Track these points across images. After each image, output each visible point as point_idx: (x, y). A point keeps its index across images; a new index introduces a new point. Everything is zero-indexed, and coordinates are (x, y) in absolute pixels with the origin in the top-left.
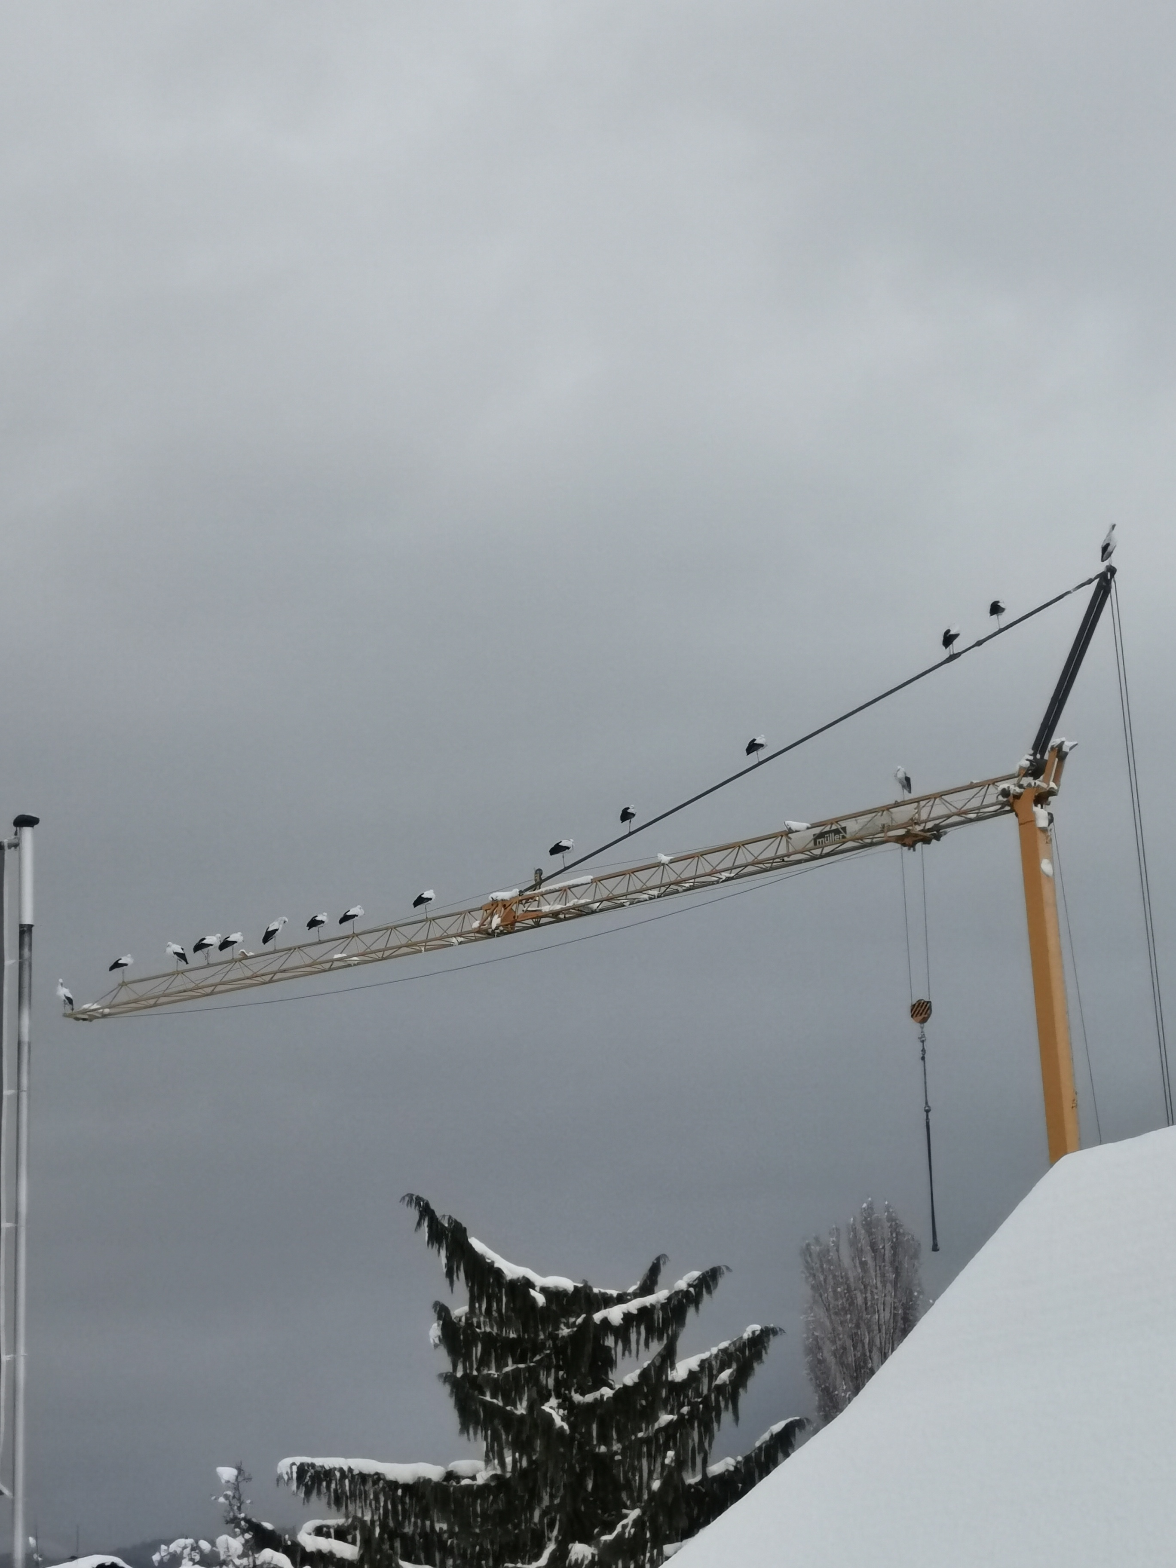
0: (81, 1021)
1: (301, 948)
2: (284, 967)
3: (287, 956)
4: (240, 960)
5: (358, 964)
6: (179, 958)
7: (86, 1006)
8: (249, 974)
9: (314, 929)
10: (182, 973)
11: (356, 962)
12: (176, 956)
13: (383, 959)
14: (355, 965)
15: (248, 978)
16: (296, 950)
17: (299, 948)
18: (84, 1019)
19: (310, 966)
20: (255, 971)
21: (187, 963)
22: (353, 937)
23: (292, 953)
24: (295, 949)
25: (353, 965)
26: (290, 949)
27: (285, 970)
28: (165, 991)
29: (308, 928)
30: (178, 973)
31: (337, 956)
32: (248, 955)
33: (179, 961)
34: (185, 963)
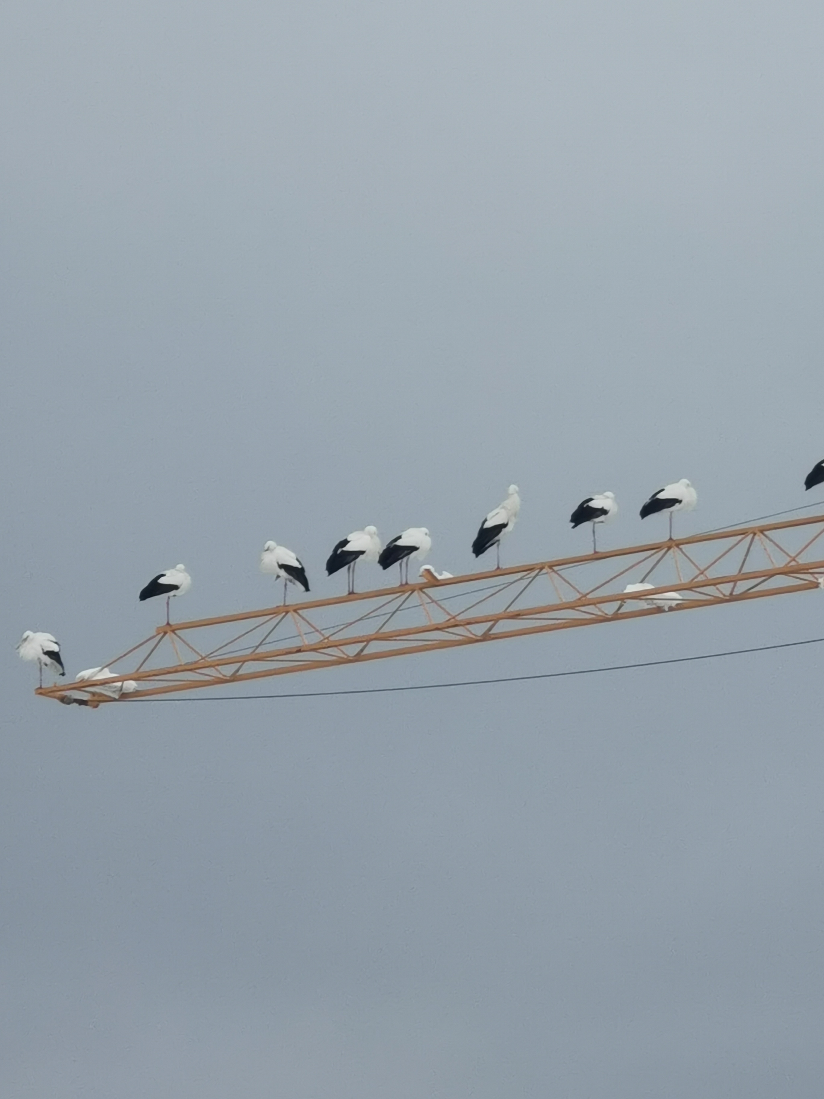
0: (75, 705)
1: (556, 568)
2: (514, 608)
3: (525, 582)
4: (422, 588)
5: (679, 607)
6: (291, 577)
7: (86, 674)
8: (441, 618)
9: (586, 526)
10: (295, 611)
11: (674, 603)
12: (283, 573)
13: (732, 598)
14: (671, 609)
15: (437, 629)
16: (544, 571)
17: (551, 567)
18: (82, 702)
19: (571, 606)
20: (454, 614)
21: (307, 589)
22: (669, 548)
23: (535, 577)
24: (541, 569)
25: (667, 609)
26: (531, 569)
27: (519, 615)
28: (257, 647)
29: (573, 524)
30: (284, 610)
31: (631, 588)
32: (439, 578)
33: (288, 583)
34: (302, 588)
